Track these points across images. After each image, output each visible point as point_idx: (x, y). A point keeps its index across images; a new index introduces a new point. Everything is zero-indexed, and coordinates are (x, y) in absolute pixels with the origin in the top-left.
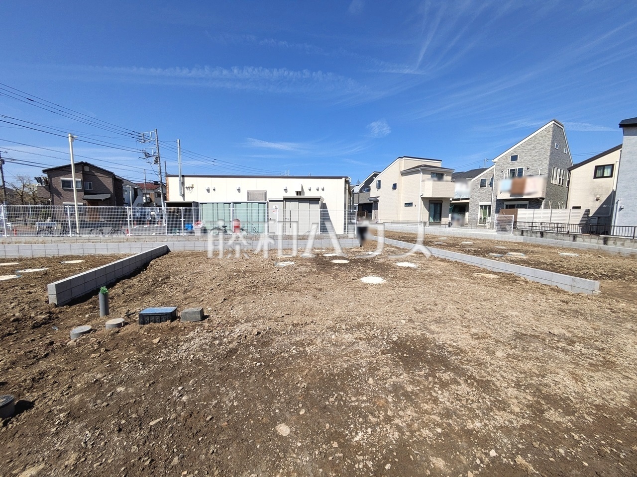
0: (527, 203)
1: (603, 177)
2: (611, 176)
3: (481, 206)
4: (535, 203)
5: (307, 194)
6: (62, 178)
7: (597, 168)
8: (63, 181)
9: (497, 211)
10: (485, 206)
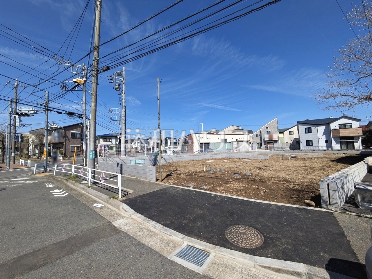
0: (273, 142)
1: (291, 134)
2: (293, 134)
3: (257, 143)
4: (276, 142)
5: (239, 140)
6: (71, 132)
7: (290, 132)
8: (72, 133)
9: (265, 144)
10: (259, 143)
